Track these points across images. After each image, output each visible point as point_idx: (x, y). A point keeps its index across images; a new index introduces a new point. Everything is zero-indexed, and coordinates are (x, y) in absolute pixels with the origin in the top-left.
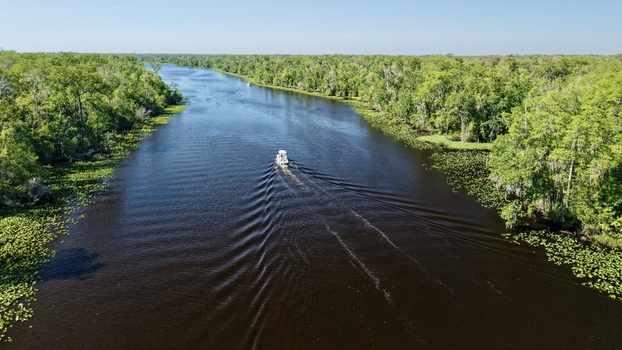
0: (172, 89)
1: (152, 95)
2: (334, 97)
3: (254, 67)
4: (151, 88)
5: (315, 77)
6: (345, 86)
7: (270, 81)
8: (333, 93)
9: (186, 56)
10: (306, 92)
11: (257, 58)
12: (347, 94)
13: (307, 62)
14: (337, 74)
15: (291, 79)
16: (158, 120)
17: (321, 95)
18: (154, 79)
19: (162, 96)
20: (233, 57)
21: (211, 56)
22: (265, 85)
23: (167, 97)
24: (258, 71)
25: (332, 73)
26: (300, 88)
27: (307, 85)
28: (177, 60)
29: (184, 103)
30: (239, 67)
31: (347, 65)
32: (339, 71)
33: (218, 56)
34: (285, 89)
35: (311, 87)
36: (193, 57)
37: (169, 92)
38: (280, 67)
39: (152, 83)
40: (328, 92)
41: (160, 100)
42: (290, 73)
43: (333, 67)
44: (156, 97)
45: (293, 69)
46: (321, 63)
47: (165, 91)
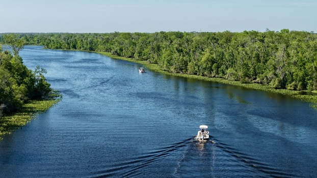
0: (37, 76)
1: (8, 84)
2: (283, 91)
3: (159, 48)
4: (7, 74)
5: (254, 60)
6: (301, 74)
7: (184, 67)
8: (283, 85)
9: (60, 35)
10: (239, 83)
11: (165, 36)
12: (304, 86)
13: (241, 39)
14: (288, 55)
15: (215, 64)
16: (14, 119)
17: (264, 88)
18: (12, 62)
19: (22, 87)
20: (128, 36)
21: (96, 34)
22: (174, 74)
23: (29, 87)
24: (165, 53)
25: (280, 54)
26: (229, 77)
27: (240, 73)
28: (47, 41)
29: (52, 98)
30: (137, 49)
31: (304, 46)
32: (292, 52)
33: (106, 34)
34: (207, 78)
35: (246, 75)
36: (70, 36)
37: (33, 81)
38: (200, 47)
39: (9, 67)
40: (275, 83)
41: (18, 91)
42: (214, 56)
43: (281, 47)
44: (14, 86)
45: (220, 49)
46: (262, 41)
47: (26, 80)
